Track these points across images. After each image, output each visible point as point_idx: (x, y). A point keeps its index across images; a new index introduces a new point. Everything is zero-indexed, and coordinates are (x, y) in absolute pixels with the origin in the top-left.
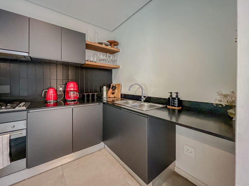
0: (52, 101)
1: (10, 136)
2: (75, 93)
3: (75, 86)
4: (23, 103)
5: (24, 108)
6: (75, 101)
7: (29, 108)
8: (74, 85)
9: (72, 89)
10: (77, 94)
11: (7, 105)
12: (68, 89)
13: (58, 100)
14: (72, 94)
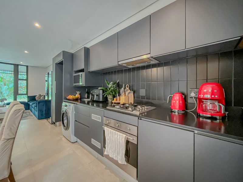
0: (177, 111)
2: (217, 103)
3: (215, 91)
9: (209, 96)
10: (220, 107)
12: (202, 96)
13: (188, 111)
14: (209, 105)
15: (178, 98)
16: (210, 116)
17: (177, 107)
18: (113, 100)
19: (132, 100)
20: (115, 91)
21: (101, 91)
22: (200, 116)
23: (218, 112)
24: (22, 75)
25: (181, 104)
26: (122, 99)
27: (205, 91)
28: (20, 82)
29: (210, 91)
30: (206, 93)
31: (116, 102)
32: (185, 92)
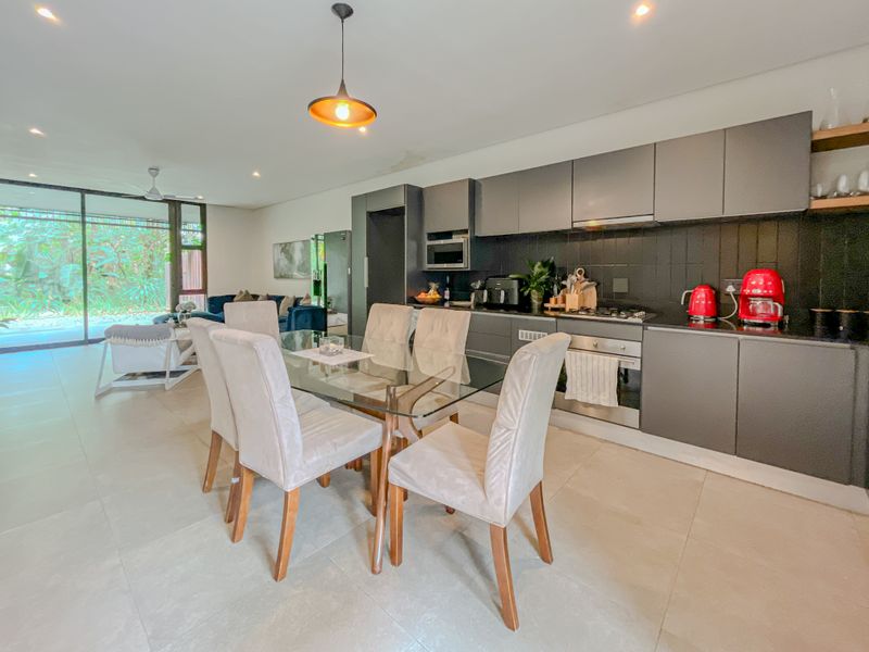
0: (702, 317)
1: (620, 362)
2: (771, 303)
3: (770, 283)
4: (642, 313)
5: (640, 321)
6: (768, 326)
7: (647, 322)
8: (766, 280)
9: (759, 291)
10: (776, 307)
11: (619, 312)
12: (747, 291)
13: (721, 319)
14: (758, 305)
15: (703, 295)
16: (761, 322)
17: (702, 309)
18: (548, 302)
19: (592, 302)
20: (547, 282)
21: (516, 282)
22: (744, 324)
23: (772, 316)
24: (191, 234)
25: (709, 308)
26: (572, 300)
27: (754, 283)
28: (185, 254)
29: (761, 283)
30: (756, 287)
31: (557, 306)
32: (716, 286)
